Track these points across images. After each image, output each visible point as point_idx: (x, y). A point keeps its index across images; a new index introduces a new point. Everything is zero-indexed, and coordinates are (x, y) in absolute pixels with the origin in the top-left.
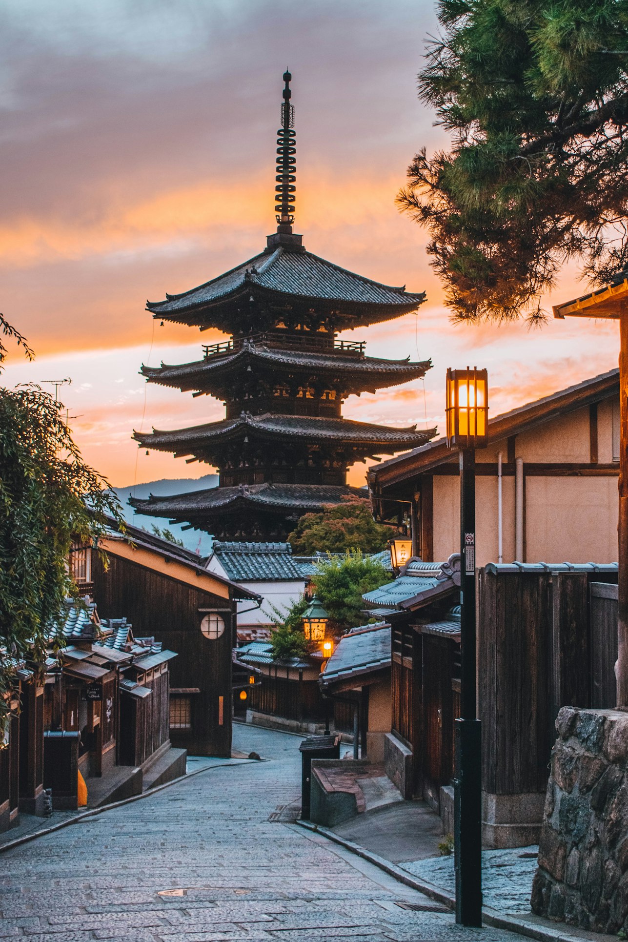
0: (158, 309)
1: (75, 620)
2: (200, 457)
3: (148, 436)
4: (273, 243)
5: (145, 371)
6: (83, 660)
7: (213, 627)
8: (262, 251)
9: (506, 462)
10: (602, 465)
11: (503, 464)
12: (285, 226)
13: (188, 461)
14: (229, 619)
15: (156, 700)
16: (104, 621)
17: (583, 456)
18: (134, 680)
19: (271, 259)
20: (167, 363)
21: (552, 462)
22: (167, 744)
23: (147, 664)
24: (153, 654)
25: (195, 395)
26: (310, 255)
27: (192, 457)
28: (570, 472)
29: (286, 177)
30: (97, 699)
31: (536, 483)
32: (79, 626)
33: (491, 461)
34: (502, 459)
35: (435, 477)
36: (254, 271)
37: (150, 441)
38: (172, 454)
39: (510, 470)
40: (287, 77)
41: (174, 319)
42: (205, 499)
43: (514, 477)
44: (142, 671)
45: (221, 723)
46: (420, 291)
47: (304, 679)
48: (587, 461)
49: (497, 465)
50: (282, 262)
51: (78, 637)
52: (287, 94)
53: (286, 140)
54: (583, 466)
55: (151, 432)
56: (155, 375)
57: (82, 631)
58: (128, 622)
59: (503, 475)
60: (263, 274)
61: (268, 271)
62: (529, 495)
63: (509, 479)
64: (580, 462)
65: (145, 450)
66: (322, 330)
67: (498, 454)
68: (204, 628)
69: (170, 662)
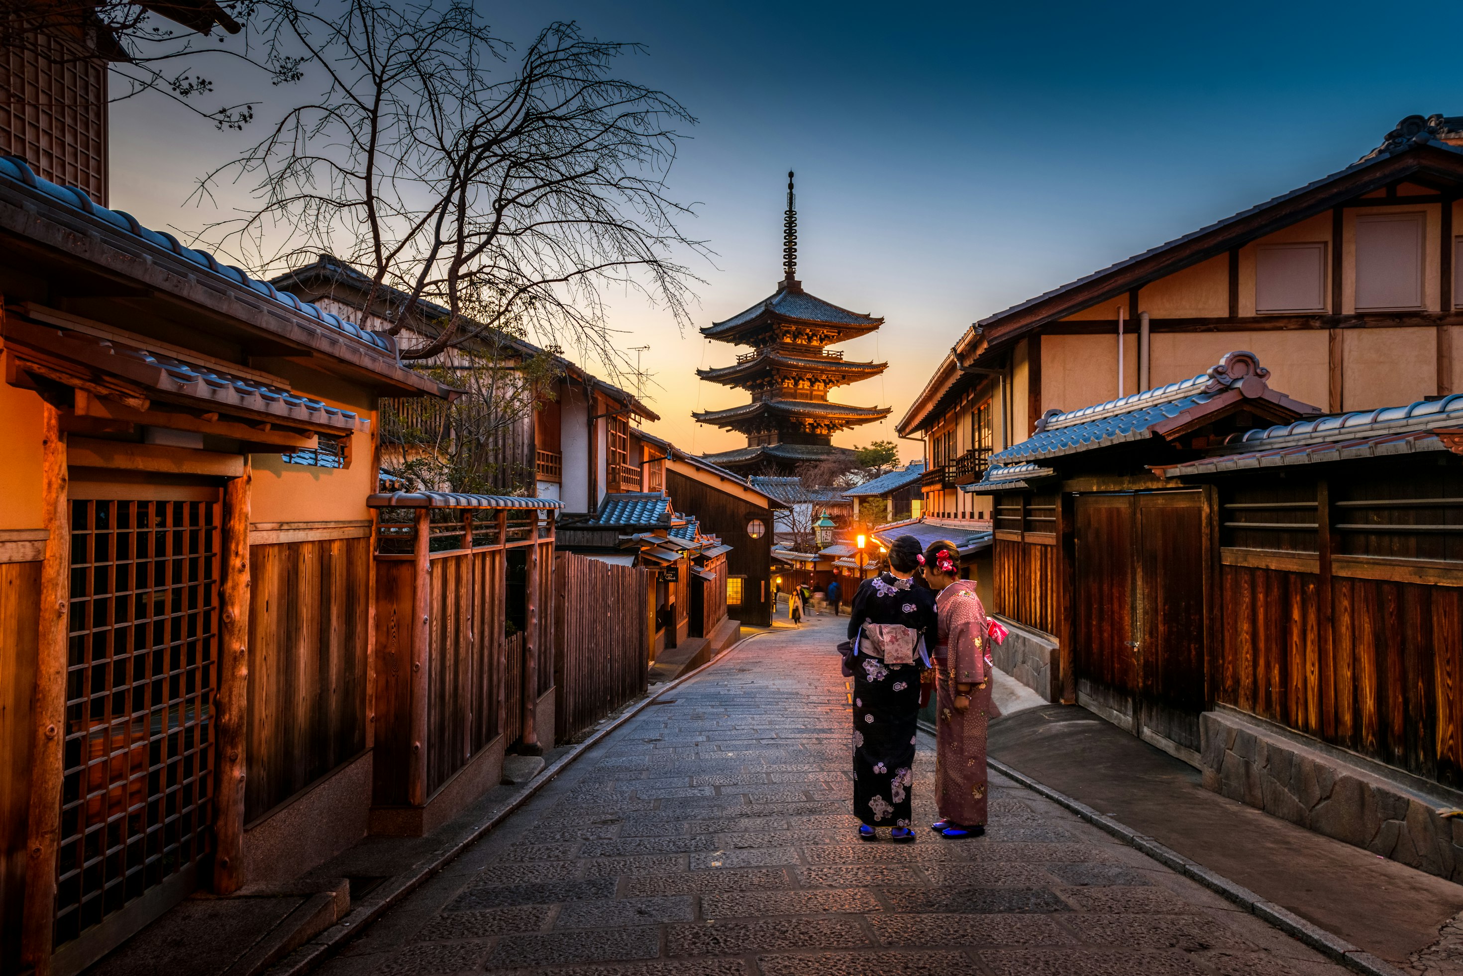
0: (707, 332)
1: (652, 511)
2: (735, 428)
3: (702, 415)
4: (782, 288)
5: (699, 372)
6: (658, 545)
7: (756, 529)
8: (774, 292)
9: (1127, 318)
10: (1243, 318)
11: (1124, 321)
12: (790, 275)
13: (727, 431)
14: (768, 523)
15: (718, 582)
16: (678, 514)
17: (1218, 308)
18: (702, 566)
19: (781, 296)
20: (713, 367)
21: (1182, 317)
22: (726, 617)
23: (712, 553)
24: (715, 547)
25: (731, 388)
26: (807, 294)
27: (730, 428)
28: (1203, 328)
29: (790, 242)
30: (673, 581)
31: (1163, 341)
32: (656, 515)
33: (1111, 317)
34: (1123, 316)
35: (1043, 337)
36: (771, 303)
37: (702, 418)
38: (717, 427)
39: (1133, 326)
40: (791, 175)
41: (718, 339)
42: (739, 455)
43: (1136, 335)
44: (708, 559)
45: (763, 600)
46: (880, 317)
47: (818, 569)
48: (1224, 313)
49: (1117, 322)
50: (789, 298)
51: (655, 525)
52: (791, 186)
53: (791, 217)
54: (1219, 320)
55: (703, 412)
56: (706, 375)
57: (658, 519)
58: (697, 519)
59: (1124, 333)
60: (776, 305)
61: (779, 303)
62: (1154, 355)
63: (1133, 337)
64: (1216, 316)
65: (700, 424)
66: (815, 343)
67: (1119, 308)
68: (750, 529)
69: (728, 554)
